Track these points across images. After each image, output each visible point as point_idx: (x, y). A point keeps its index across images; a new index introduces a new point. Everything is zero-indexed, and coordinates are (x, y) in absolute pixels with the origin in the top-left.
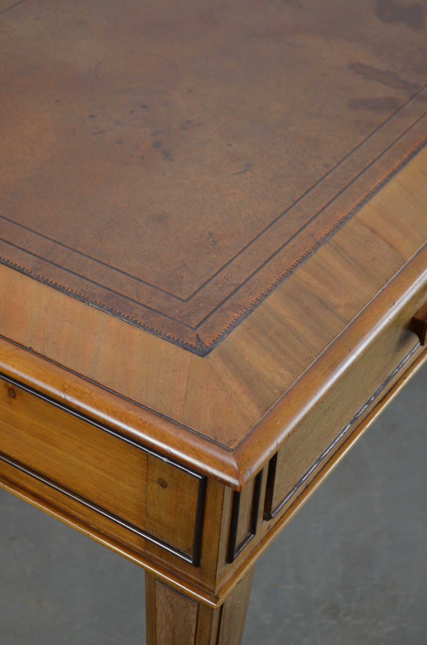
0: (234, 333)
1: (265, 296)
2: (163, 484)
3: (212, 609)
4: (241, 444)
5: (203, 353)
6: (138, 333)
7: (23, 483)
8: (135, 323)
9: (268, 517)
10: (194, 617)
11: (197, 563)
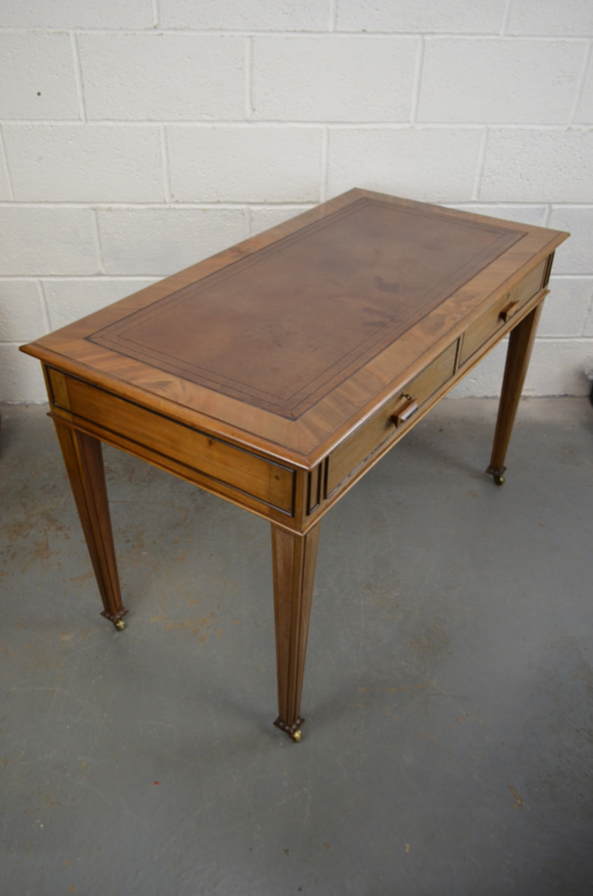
0: (308, 412)
1: (322, 398)
2: (277, 478)
3: (299, 537)
4: (310, 453)
5: (294, 419)
6: (265, 413)
7: (216, 488)
8: (264, 409)
9: (325, 497)
10: (292, 543)
11: (293, 515)
